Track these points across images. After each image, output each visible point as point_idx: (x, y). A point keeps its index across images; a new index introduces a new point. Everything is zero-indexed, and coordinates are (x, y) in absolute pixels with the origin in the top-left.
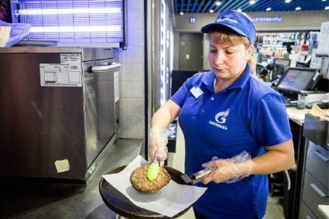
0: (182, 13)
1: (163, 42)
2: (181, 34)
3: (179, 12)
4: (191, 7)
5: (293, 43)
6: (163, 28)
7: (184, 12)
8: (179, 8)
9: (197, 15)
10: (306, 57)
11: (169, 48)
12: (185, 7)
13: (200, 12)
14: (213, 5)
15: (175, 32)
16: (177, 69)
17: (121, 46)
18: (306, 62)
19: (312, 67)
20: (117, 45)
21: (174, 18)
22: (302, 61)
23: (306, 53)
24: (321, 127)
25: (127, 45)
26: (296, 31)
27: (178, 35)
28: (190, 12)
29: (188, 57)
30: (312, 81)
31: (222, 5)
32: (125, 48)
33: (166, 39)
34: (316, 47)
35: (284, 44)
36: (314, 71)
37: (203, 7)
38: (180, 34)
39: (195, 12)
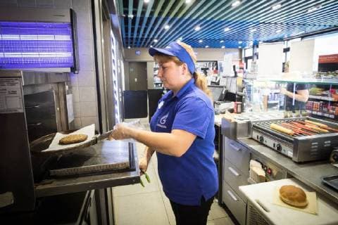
0: (129, 47)
1: (114, 68)
2: (130, 63)
3: (127, 46)
4: (136, 43)
5: (208, 69)
6: (114, 57)
7: (131, 46)
8: (127, 43)
9: (141, 49)
10: (217, 78)
11: (121, 73)
12: (131, 43)
13: (143, 46)
14: (152, 43)
15: (124, 61)
16: (128, 89)
17: (72, 71)
18: (217, 81)
19: (221, 84)
20: (68, 70)
21: (123, 50)
22: (214, 81)
23: (216, 75)
24: (232, 126)
25: (79, 70)
26: (207, 61)
27: (127, 63)
28: (135, 46)
29: (136, 79)
30: (222, 94)
31: (158, 43)
32: (76, 72)
33: (118, 66)
34: (222, 71)
35: (202, 69)
36: (222, 87)
37: (145, 43)
38: (128, 63)
39: (139, 47)
